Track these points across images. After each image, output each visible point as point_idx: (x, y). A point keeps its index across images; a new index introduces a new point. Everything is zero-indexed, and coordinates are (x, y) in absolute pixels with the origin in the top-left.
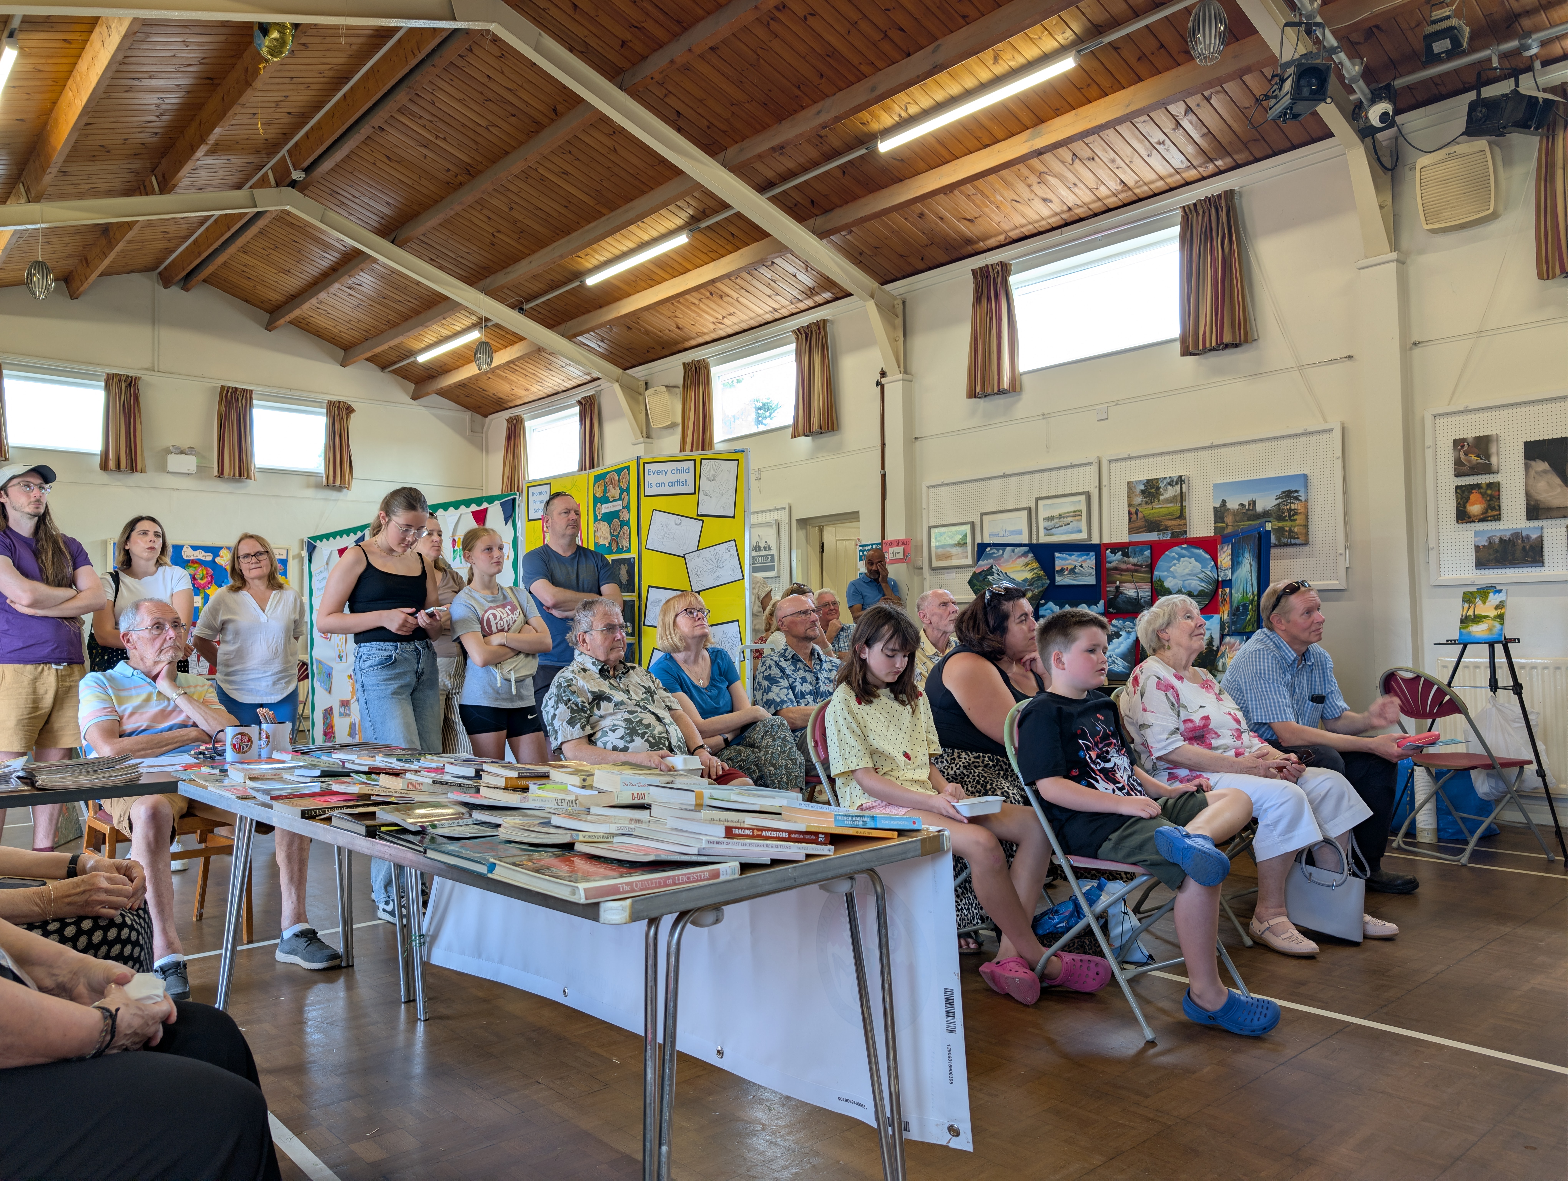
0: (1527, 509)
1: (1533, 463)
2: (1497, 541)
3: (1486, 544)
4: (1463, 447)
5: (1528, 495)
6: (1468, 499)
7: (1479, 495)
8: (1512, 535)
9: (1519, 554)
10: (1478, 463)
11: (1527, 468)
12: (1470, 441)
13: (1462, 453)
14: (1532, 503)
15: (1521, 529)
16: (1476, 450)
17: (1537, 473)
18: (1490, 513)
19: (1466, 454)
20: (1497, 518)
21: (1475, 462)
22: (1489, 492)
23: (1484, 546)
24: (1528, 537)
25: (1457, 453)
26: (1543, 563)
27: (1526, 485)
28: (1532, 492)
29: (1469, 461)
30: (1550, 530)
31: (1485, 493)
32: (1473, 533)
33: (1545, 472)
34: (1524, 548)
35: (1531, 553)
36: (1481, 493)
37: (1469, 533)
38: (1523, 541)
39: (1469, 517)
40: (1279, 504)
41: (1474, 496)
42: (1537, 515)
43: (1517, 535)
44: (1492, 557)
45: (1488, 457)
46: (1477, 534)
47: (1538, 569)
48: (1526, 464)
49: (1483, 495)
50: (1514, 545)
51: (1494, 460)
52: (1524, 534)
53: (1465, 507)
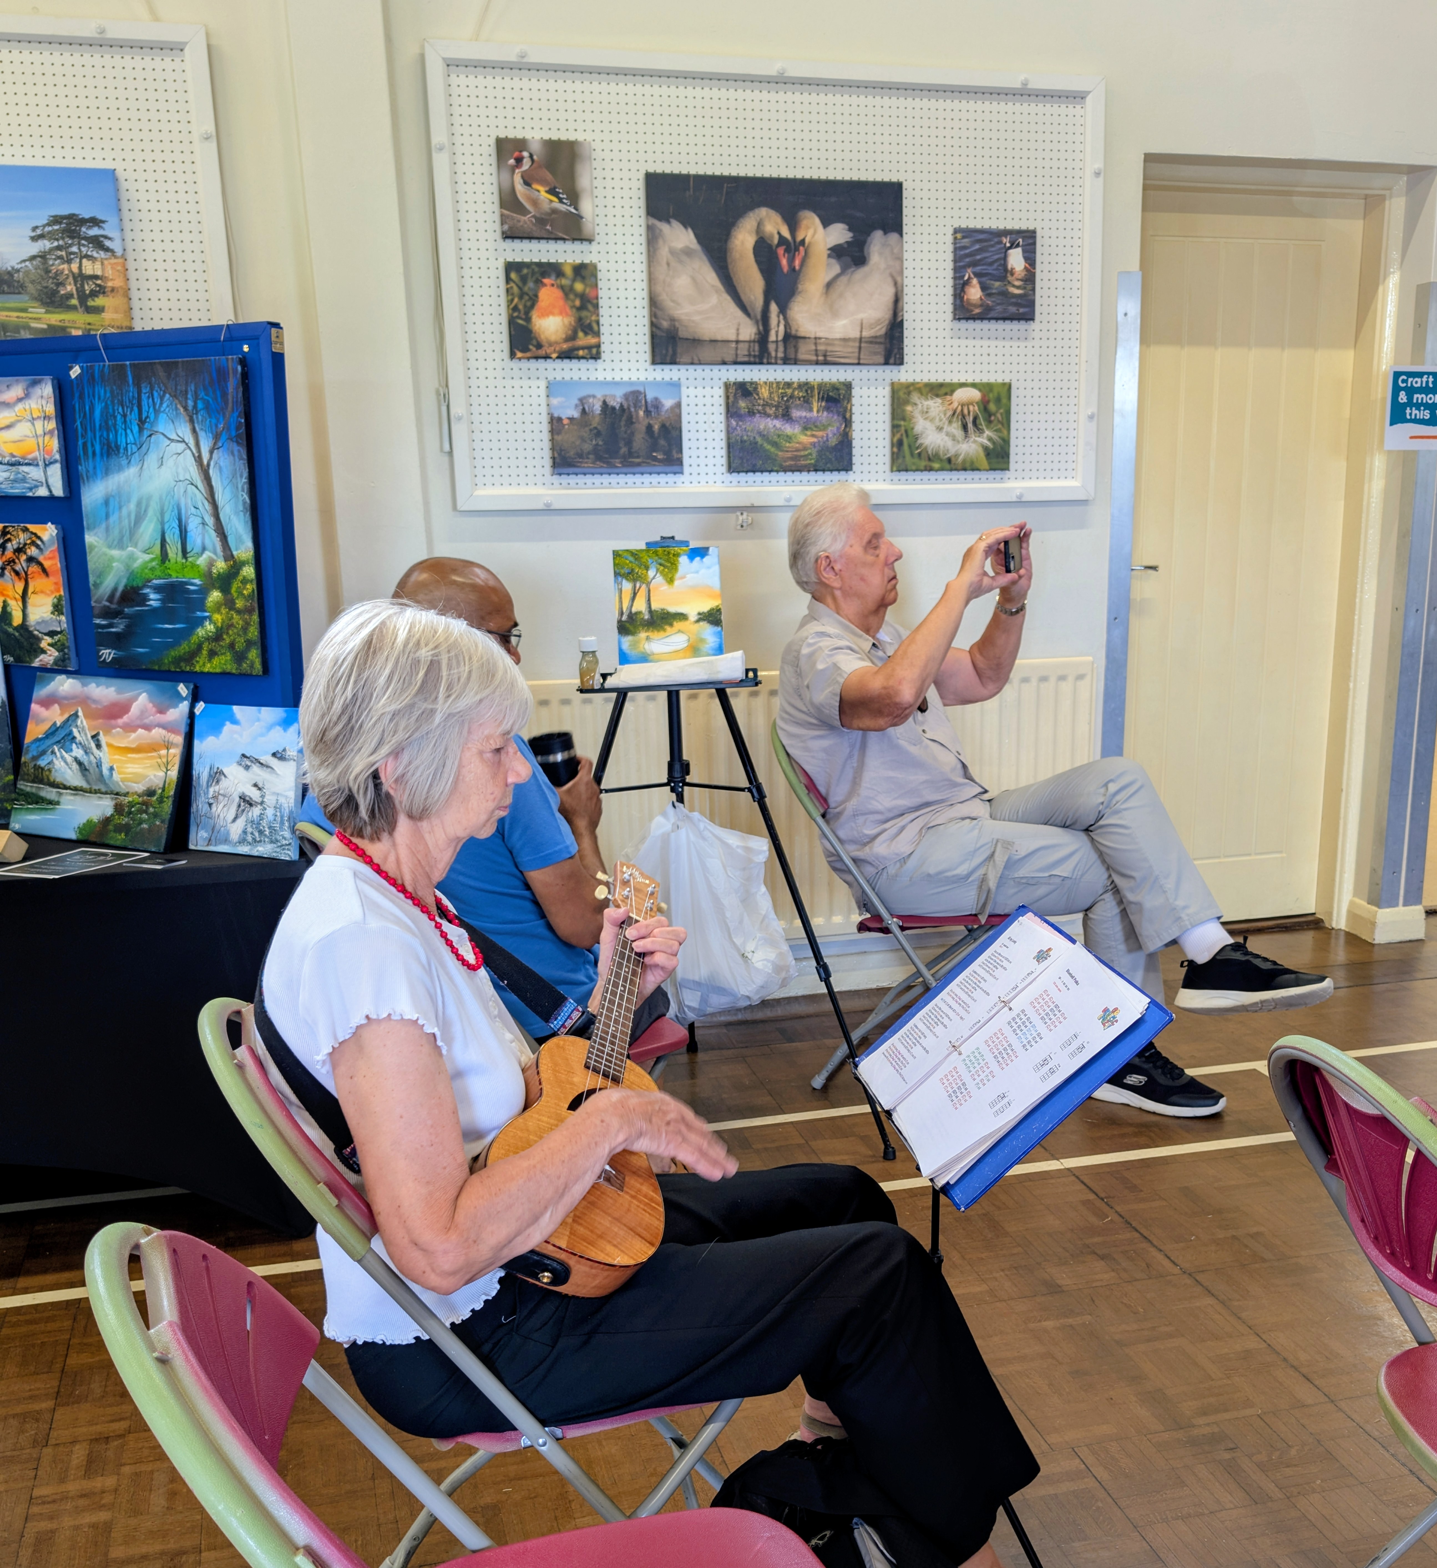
0: (653, 336)
1: (664, 227)
2: (597, 408)
3: (576, 414)
4: (519, 160)
5: (654, 302)
6: (534, 300)
7: (558, 293)
8: (626, 396)
9: (640, 441)
10: (554, 211)
11: (652, 239)
12: (535, 148)
13: (518, 179)
14: (665, 324)
15: (643, 384)
16: (549, 176)
17: (672, 252)
18: (583, 340)
19: (527, 183)
20: (594, 354)
21: (546, 207)
22: (579, 287)
23: (571, 419)
24: (657, 405)
25: (505, 176)
26: (680, 462)
27: (651, 280)
28: (664, 298)
29: (535, 203)
30: (692, 391)
31: (571, 289)
32: (543, 384)
33: (688, 252)
34: (649, 428)
35: (662, 442)
36: (562, 287)
37: (534, 383)
38: (648, 412)
39: (539, 346)
40: (43, 256)
41: (548, 294)
42: (675, 354)
43: (635, 396)
44: (587, 447)
45: (574, 198)
46: (552, 388)
47: (671, 478)
48: (650, 229)
49: (567, 291)
50: (630, 421)
51: (586, 207)
52: (650, 396)
53: (528, 319)
